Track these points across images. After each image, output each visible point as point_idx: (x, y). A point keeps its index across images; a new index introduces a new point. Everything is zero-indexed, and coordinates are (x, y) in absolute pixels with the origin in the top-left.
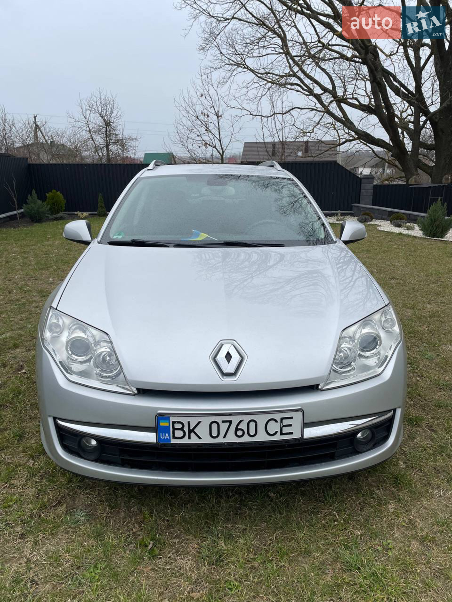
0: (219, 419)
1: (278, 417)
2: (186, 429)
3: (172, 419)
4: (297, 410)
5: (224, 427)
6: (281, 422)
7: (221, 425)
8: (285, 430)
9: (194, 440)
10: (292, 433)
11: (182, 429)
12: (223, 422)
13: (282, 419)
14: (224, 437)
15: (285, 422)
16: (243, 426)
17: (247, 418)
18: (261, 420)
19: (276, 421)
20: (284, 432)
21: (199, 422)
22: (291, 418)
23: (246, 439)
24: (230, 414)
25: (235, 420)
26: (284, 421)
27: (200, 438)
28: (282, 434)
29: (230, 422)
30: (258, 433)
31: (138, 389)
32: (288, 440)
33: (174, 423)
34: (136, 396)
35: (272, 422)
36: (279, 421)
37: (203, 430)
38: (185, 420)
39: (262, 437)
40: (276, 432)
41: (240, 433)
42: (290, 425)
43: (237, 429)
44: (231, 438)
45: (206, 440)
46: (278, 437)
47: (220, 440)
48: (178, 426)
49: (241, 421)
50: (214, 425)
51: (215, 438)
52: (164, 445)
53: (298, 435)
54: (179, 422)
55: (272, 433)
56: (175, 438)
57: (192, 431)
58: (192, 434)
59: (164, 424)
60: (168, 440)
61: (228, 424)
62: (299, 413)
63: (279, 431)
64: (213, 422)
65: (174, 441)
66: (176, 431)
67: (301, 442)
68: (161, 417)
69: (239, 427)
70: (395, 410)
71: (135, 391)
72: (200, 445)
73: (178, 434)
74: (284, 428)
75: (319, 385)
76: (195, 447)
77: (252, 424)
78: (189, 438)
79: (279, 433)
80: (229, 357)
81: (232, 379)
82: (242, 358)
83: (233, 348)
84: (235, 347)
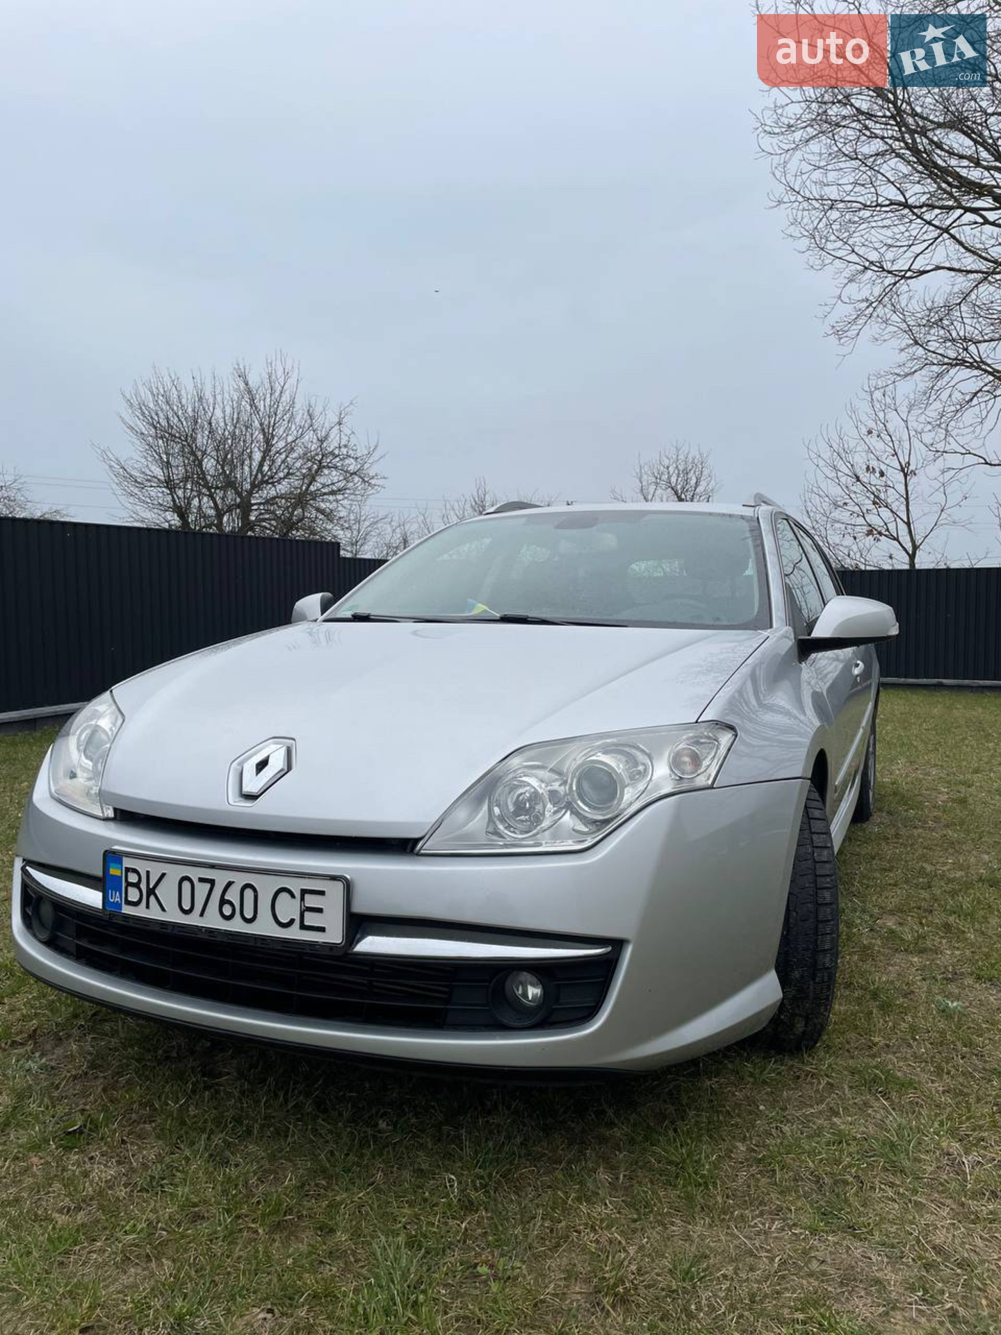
0: (195, 873)
1: (296, 885)
2: (143, 886)
3: (127, 863)
4: (334, 878)
5: (202, 890)
6: (302, 899)
7: (198, 887)
8: (311, 919)
9: (154, 913)
10: (322, 929)
11: (137, 885)
12: (201, 880)
13: (304, 892)
14: (202, 915)
15: (311, 901)
16: (233, 895)
17: (241, 879)
18: (267, 886)
19: (293, 896)
20: (306, 923)
21: (163, 875)
22: (322, 893)
23: (237, 926)
24: (213, 866)
25: (221, 878)
26: (307, 897)
27: (163, 910)
28: (303, 927)
29: (212, 882)
30: (258, 915)
31: (115, 810)
32: (312, 945)
33: (128, 870)
34: (112, 825)
35: (284, 895)
36: (298, 894)
37: (167, 892)
38: (142, 866)
39: (265, 927)
40: (292, 921)
41: (227, 910)
42: (320, 910)
43: (223, 902)
44: (213, 920)
45: (173, 916)
46: (294, 933)
47: (193, 920)
48: (133, 878)
49: (230, 884)
50: (186, 885)
51: (186, 912)
52: (112, 915)
53: (334, 935)
54: (135, 871)
55: (284, 921)
56: (129, 903)
57: (151, 892)
58: (152, 898)
59: (114, 871)
60: (119, 906)
61: (208, 886)
62: (339, 886)
63: (297, 918)
64: (186, 878)
65: (127, 910)
66: (131, 889)
67: (346, 954)
68: (112, 857)
69: (226, 897)
70: (618, 944)
71: (111, 813)
72: (163, 924)
73: (133, 895)
74: (307, 914)
75: (417, 841)
76: (157, 928)
77: (249, 894)
78: (148, 907)
79: (297, 923)
80: (262, 765)
81: (248, 804)
82: (289, 768)
83: (283, 752)
84: (289, 752)
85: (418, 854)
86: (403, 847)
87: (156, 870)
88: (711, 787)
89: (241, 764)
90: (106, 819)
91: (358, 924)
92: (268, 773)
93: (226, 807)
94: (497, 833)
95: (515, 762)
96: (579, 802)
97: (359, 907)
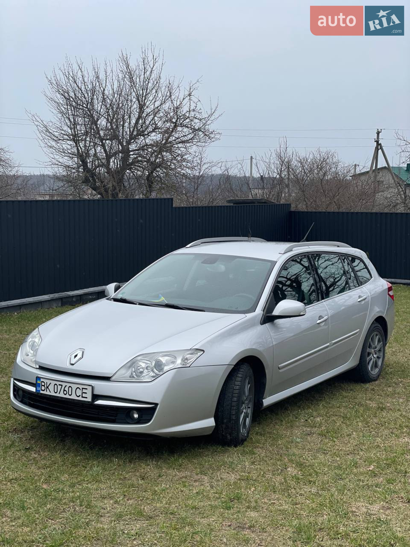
0: (58, 383)
1: (81, 387)
2: (46, 386)
3: (42, 380)
4: (89, 385)
5: (59, 387)
6: (82, 390)
7: (59, 386)
8: (84, 395)
9: (48, 393)
10: (86, 398)
11: (44, 386)
12: (59, 385)
13: (83, 388)
14: (59, 393)
15: (84, 391)
16: (66, 389)
17: (68, 385)
18: (74, 387)
19: (80, 389)
20: (83, 396)
21: (50, 383)
22: (86, 389)
23: (67, 396)
24: (62, 381)
25: (64, 384)
27: (50, 392)
28: (82, 397)
30: (72, 394)
31: (39, 366)
32: (85, 401)
33: (42, 382)
34: (38, 370)
35: (78, 389)
36: (81, 389)
37: (51, 388)
39: (74, 397)
40: (80, 395)
41: (65, 392)
42: (86, 393)
43: (64, 390)
44: (62, 395)
45: (53, 394)
46: (80, 398)
47: (57, 395)
48: (43, 384)
49: (66, 386)
50: (56, 386)
51: (56, 393)
52: (38, 393)
53: (89, 399)
54: (44, 382)
55: (78, 395)
56: (42, 390)
57: (47, 387)
58: (48, 389)
59: (38, 382)
60: (39, 391)
61: (61, 386)
62: (91, 387)
63: (81, 395)
64: (56, 384)
65: (41, 392)
66: (42, 387)
67: (92, 404)
68: (38, 378)
69: (65, 389)
70: (156, 404)
71: (38, 367)
72: (50, 396)
73: (43, 388)
74: (83, 394)
75: (110, 378)
76: (49, 397)
77: (70, 388)
78: (47, 391)
79: (81, 396)
80: (76, 356)
81: (71, 366)
82: (82, 357)
83: (81, 353)
84: (83, 352)
85: (110, 381)
86: (107, 379)
87: (49, 382)
88: (189, 367)
89: (71, 356)
90: (37, 368)
91: (95, 397)
92: (77, 358)
93: (66, 367)
94: (133, 377)
95: (139, 358)
96: (155, 369)
97: (96, 393)
